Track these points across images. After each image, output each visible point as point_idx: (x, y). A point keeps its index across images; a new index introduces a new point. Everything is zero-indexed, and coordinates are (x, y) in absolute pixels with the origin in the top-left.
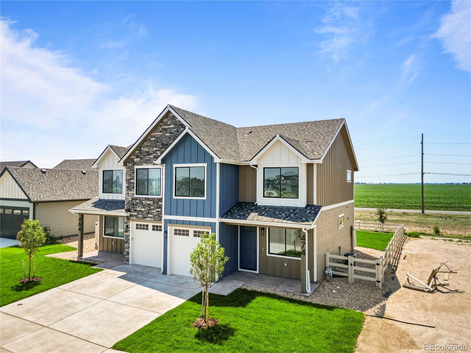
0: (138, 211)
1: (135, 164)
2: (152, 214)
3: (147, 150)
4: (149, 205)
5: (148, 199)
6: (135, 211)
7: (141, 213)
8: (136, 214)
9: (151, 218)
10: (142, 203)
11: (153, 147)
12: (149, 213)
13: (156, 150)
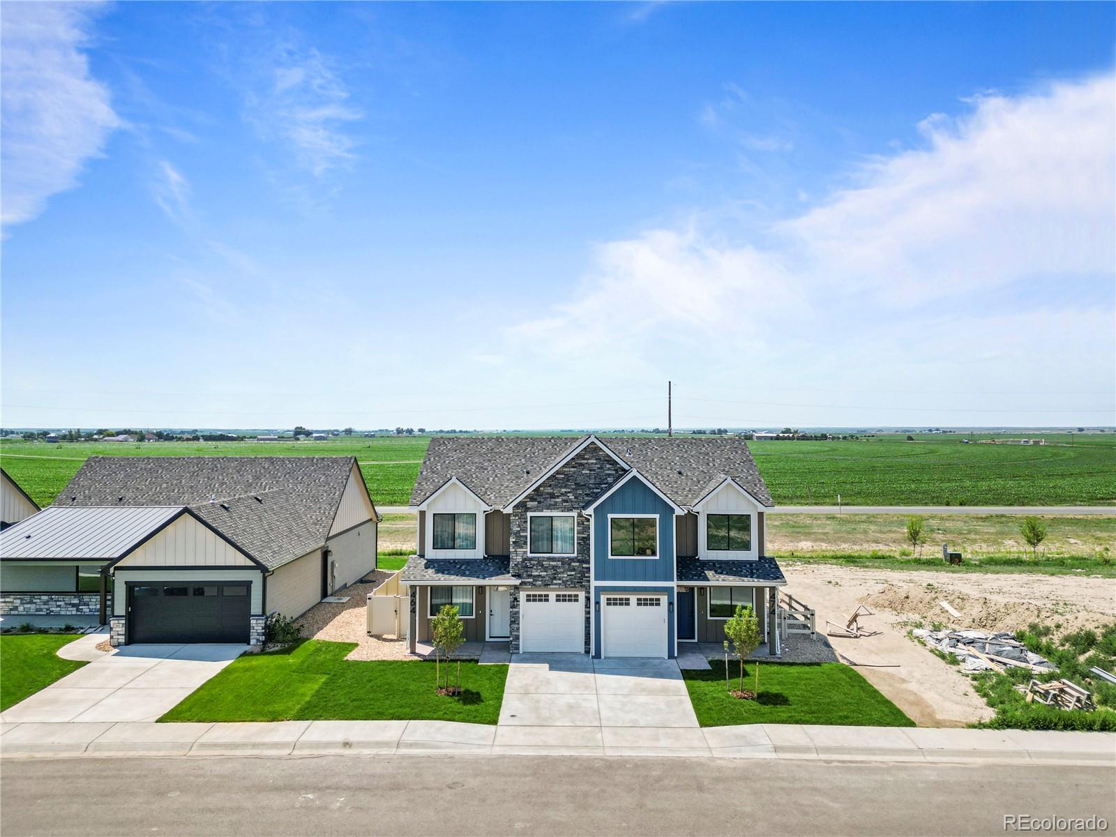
0: (535, 576)
1: (527, 509)
2: (560, 579)
3: (552, 491)
4: (554, 568)
5: (553, 559)
6: (529, 576)
7: (541, 579)
8: (532, 580)
9: (560, 584)
10: (542, 565)
11: (561, 487)
12: (555, 578)
13: (565, 492)
